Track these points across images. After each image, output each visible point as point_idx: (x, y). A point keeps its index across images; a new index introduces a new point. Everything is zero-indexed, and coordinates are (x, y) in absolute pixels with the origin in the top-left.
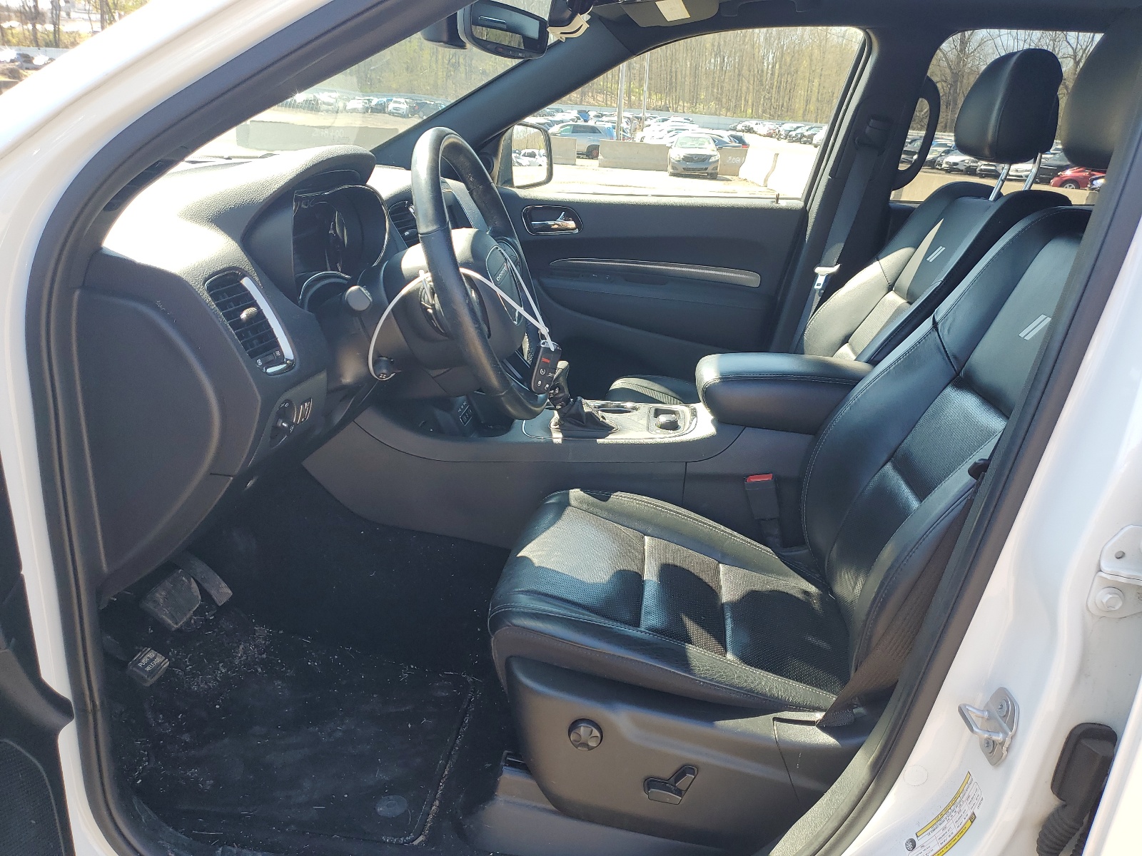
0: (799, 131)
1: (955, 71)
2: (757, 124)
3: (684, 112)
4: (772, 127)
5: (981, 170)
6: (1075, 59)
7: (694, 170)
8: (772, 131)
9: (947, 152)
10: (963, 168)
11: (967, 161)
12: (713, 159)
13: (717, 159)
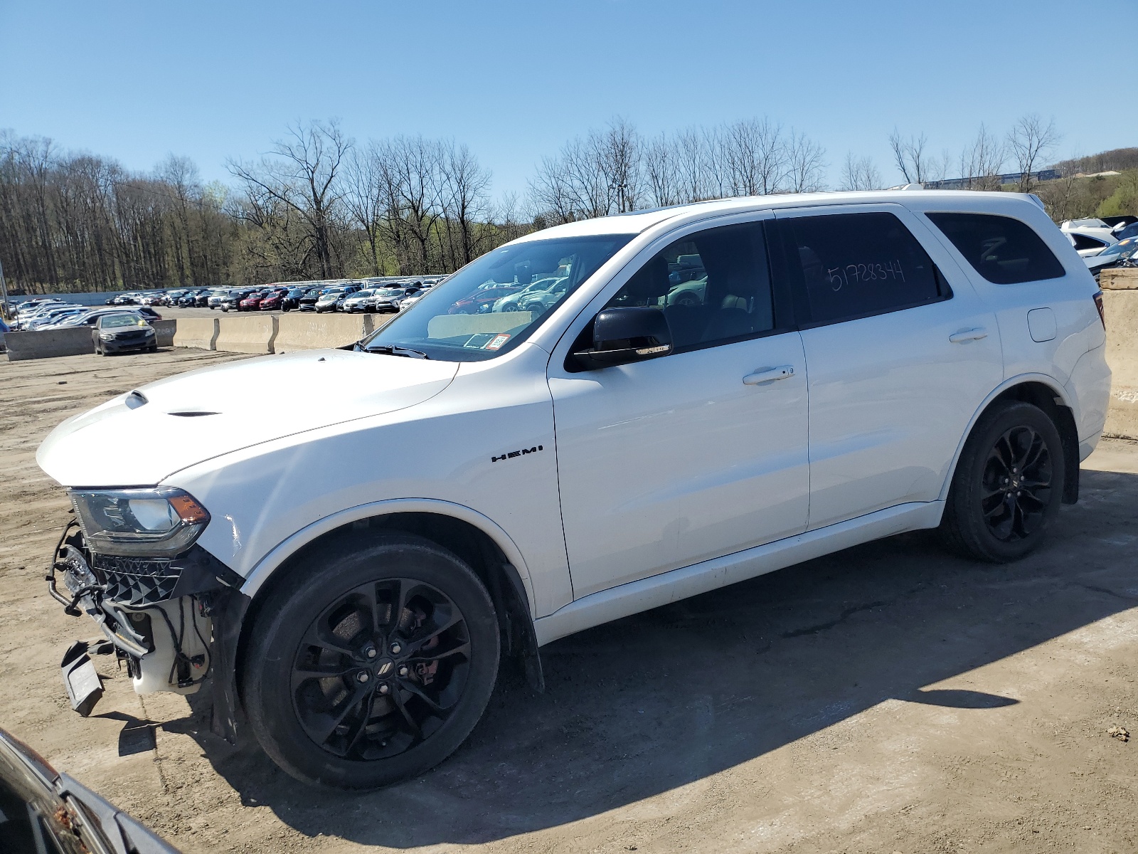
0: (190, 295)
1: (318, 227)
2: (136, 295)
3: (45, 293)
4: (156, 296)
5: (379, 307)
6: (414, 208)
7: (129, 346)
8: (157, 300)
9: (343, 297)
10: (362, 308)
11: (364, 302)
12: (148, 334)
13: (152, 333)
